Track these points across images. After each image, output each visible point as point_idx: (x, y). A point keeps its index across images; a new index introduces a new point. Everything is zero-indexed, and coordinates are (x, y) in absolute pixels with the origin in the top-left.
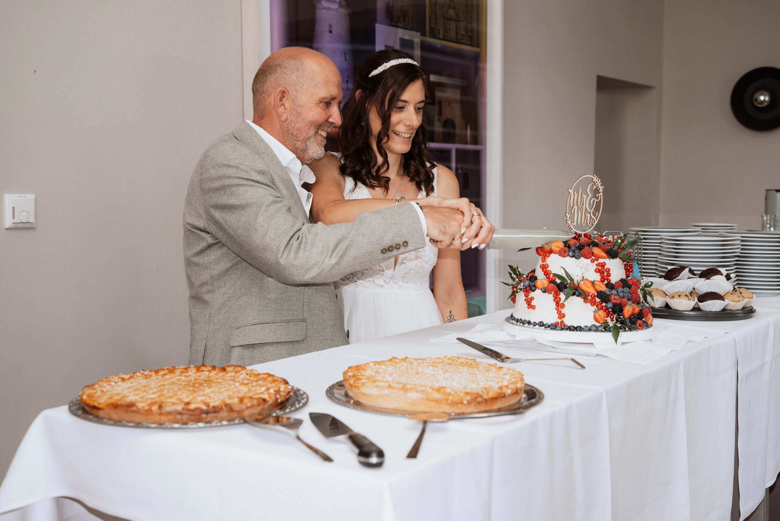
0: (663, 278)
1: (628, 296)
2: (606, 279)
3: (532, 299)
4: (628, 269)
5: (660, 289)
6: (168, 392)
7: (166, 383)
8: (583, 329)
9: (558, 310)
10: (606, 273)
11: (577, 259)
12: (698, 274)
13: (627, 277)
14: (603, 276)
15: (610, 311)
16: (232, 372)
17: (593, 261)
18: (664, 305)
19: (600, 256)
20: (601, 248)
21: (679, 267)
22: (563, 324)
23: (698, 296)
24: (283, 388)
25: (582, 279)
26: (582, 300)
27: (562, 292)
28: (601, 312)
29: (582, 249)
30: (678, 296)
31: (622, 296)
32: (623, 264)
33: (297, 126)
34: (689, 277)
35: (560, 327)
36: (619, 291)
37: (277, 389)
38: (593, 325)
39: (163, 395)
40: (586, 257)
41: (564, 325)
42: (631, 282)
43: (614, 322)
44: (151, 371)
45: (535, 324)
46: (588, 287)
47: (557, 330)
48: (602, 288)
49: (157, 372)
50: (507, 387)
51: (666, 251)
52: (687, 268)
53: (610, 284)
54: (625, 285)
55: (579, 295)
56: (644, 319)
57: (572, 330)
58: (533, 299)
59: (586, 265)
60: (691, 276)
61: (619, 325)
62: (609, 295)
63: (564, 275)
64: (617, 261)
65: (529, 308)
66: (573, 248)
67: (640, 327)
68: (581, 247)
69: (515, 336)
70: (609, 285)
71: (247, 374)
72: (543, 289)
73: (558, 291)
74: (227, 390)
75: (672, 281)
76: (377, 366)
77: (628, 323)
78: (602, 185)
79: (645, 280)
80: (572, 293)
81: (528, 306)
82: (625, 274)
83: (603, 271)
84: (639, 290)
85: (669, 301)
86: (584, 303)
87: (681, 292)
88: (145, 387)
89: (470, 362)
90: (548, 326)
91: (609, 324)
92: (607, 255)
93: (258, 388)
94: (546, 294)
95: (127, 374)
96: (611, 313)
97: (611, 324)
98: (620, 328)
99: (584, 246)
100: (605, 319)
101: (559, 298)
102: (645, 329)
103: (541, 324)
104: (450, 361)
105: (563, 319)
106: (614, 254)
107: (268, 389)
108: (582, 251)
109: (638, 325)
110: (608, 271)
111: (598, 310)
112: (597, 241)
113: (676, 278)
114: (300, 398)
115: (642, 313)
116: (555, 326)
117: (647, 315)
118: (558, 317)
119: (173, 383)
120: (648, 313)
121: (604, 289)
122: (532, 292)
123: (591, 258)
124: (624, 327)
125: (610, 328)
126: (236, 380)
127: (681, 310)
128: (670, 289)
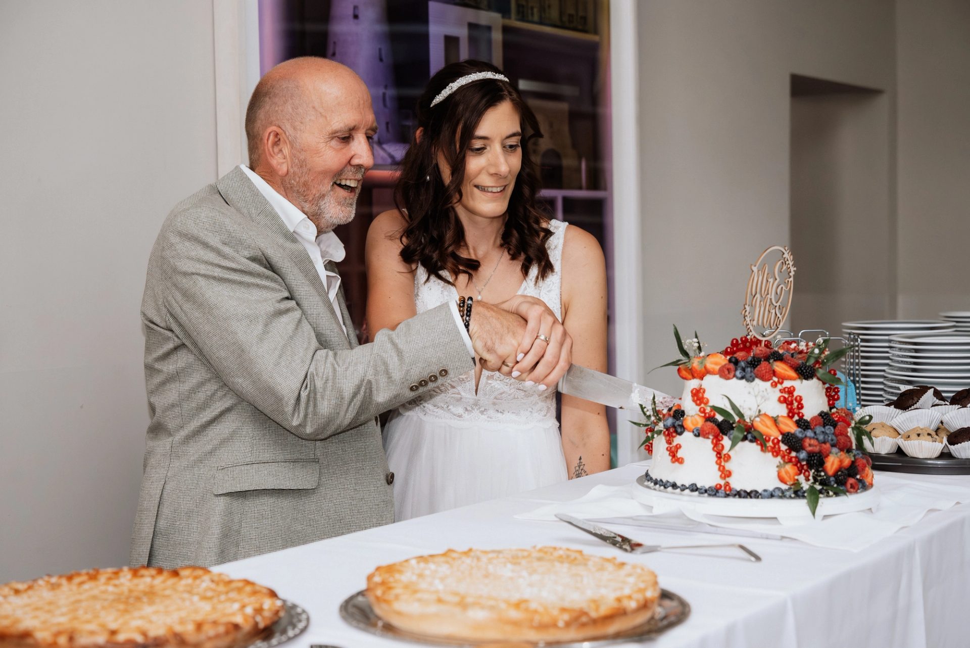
0: (893, 406)
1: (832, 440)
2: (796, 413)
3: (678, 447)
4: (832, 395)
5: (888, 424)
6: (86, 613)
7: (83, 597)
8: (760, 494)
9: (719, 464)
10: (795, 404)
11: (748, 381)
12: (948, 397)
13: (831, 409)
14: (792, 408)
15: (804, 465)
16: (188, 577)
17: (774, 385)
18: (894, 449)
19: (786, 376)
20: (788, 363)
21: (919, 388)
22: (728, 488)
23: (949, 434)
24: (267, 604)
25: (757, 413)
26: (759, 447)
27: (726, 434)
28: (789, 468)
29: (757, 366)
30: (916, 436)
31: (823, 441)
32: (823, 388)
33: (303, 180)
34: (934, 404)
35: (723, 492)
36: (817, 432)
37: (257, 606)
38: (777, 488)
39: (75, 618)
40: (764, 379)
41: (730, 489)
42: (837, 417)
43: (810, 483)
44: (61, 577)
45: (684, 487)
46: (767, 427)
47: (719, 497)
48: (791, 427)
49: (70, 578)
50: (630, 597)
51: (898, 362)
52: (931, 390)
53: (803, 421)
54: (827, 421)
55: (754, 440)
56: (858, 477)
57: (742, 496)
58: (680, 447)
59: (763, 391)
60: (937, 402)
61: (818, 487)
62: (802, 440)
63: (729, 409)
64: (814, 383)
65: (673, 462)
66: (743, 364)
67: (852, 490)
68: (755, 362)
69: (652, 507)
70: (802, 423)
71: (213, 581)
72: (695, 431)
73: (719, 435)
74: (179, 609)
75: (907, 410)
76: (422, 565)
77: (832, 483)
78: (794, 265)
79: (860, 413)
80: (741, 436)
81: (672, 459)
82: (827, 403)
83: (791, 402)
84: (850, 430)
85: (902, 444)
86: (762, 454)
87: (922, 429)
88: (50, 603)
89: (573, 555)
90: (704, 491)
91: (802, 486)
92: (798, 375)
93: (228, 604)
94: (701, 439)
95: (23, 582)
96: (805, 467)
97: (805, 486)
98: (820, 492)
99: (760, 361)
100: (796, 477)
101: (720, 445)
102: (861, 492)
103: (694, 488)
104: (541, 554)
105: (728, 479)
106: (809, 373)
107: (243, 607)
108: (756, 369)
109: (849, 486)
110: (799, 400)
111: (784, 464)
112: (781, 352)
113: (913, 405)
114: (295, 620)
115: (856, 467)
116: (715, 491)
117: (863, 470)
118: (721, 476)
119: (95, 598)
120: (865, 466)
121: (792, 429)
122: (678, 436)
123: (772, 379)
124: (826, 490)
125: (804, 492)
126: (195, 590)
127: (922, 458)
128: (904, 424)
